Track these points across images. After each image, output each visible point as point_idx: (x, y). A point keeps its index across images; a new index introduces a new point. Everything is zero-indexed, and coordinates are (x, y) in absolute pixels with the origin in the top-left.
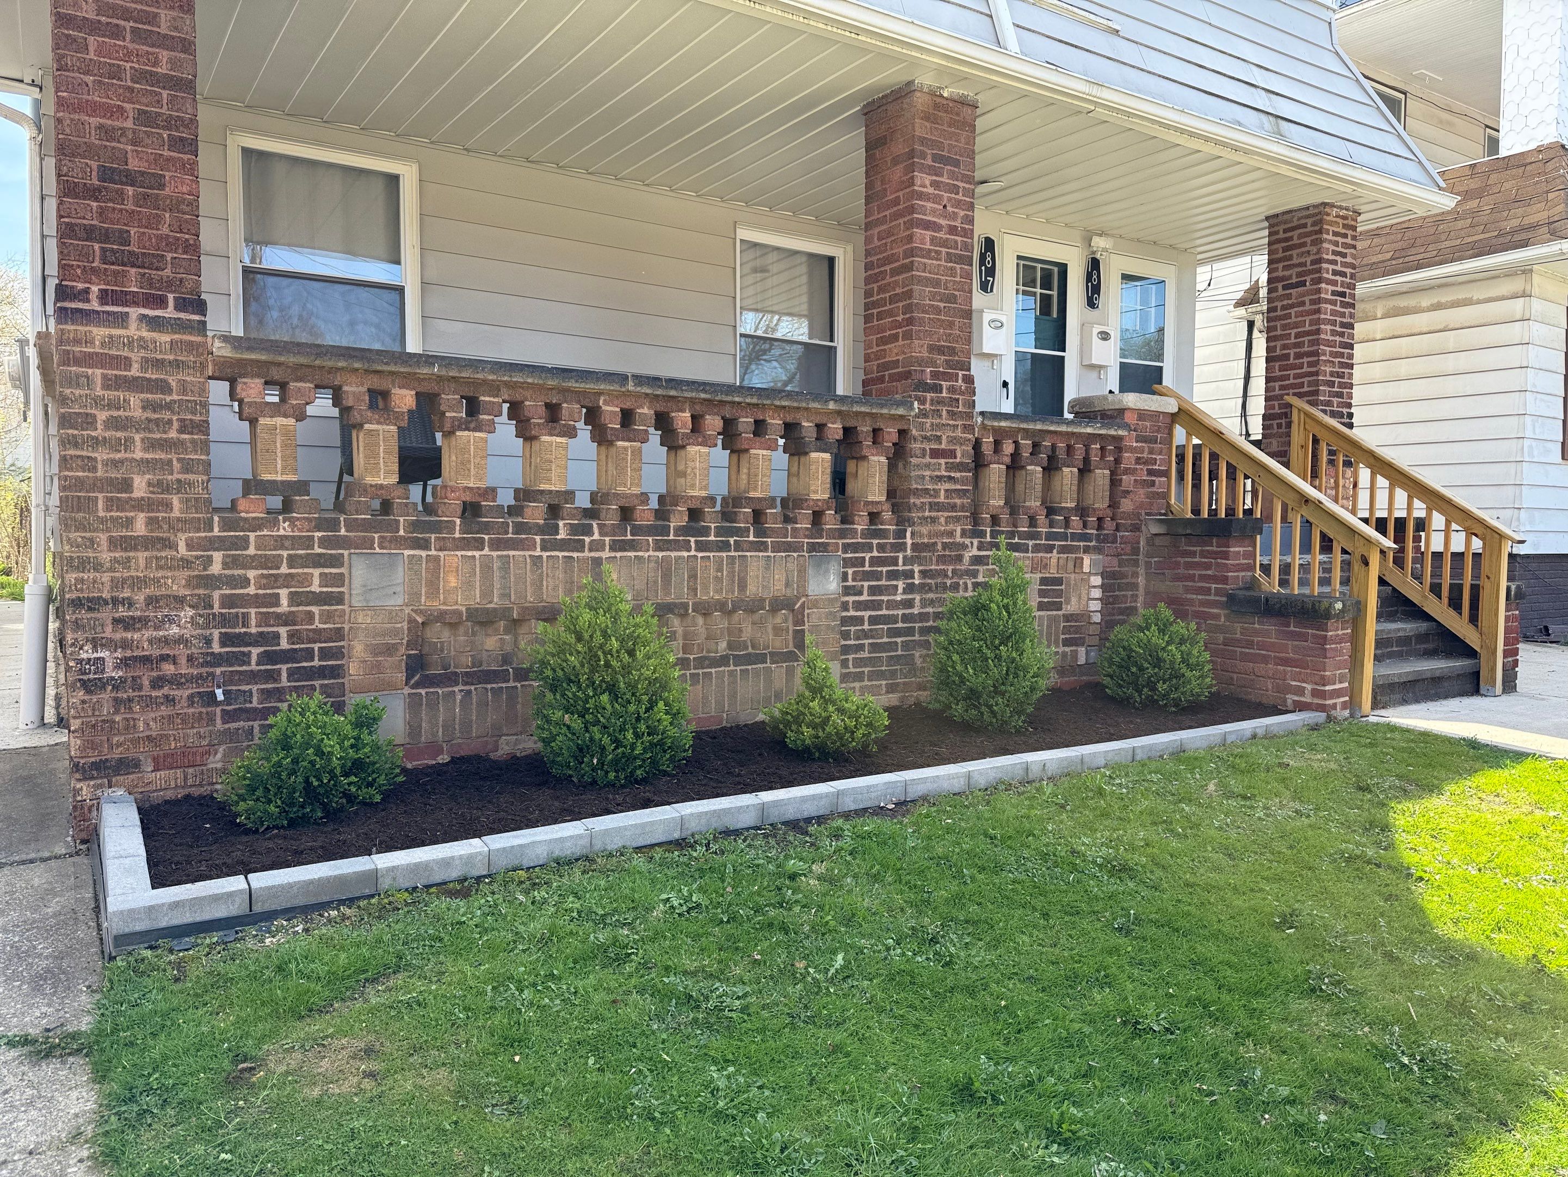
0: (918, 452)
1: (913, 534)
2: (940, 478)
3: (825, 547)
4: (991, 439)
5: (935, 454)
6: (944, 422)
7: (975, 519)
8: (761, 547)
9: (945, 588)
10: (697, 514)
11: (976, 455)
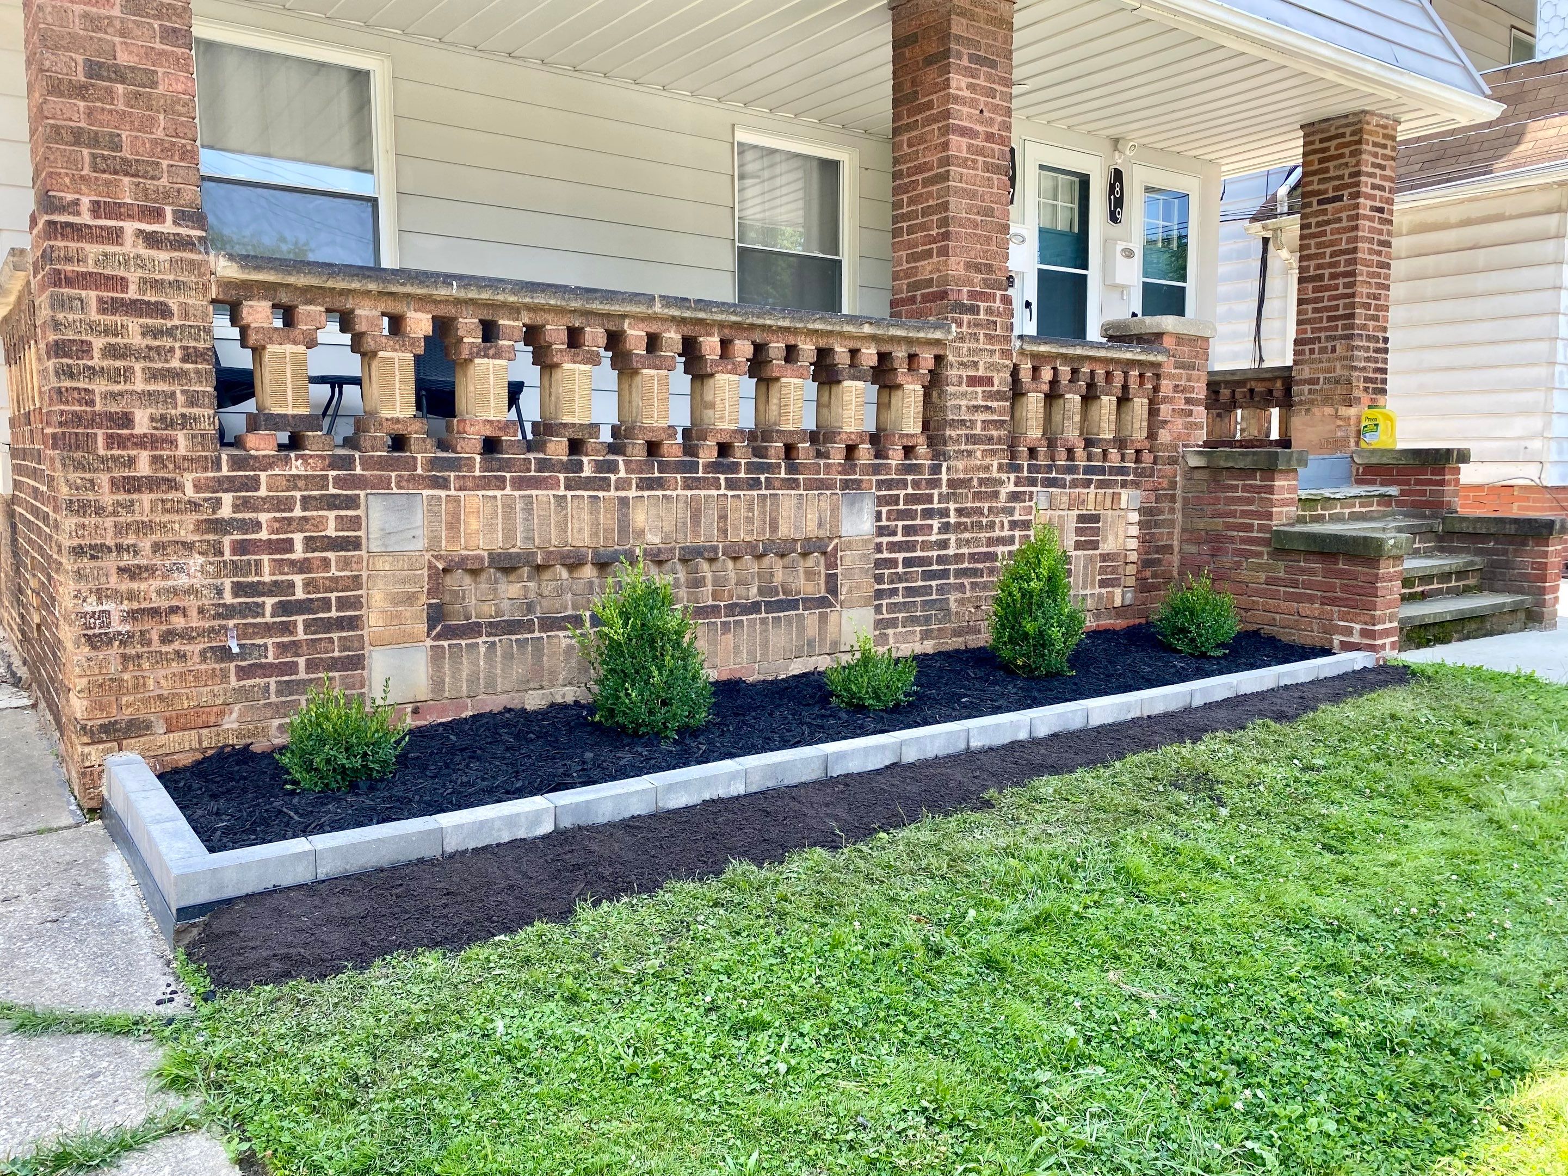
0: (954, 380)
1: (948, 469)
2: (976, 408)
3: (857, 484)
4: (1029, 366)
5: (973, 381)
6: (981, 346)
7: (1013, 453)
8: (791, 484)
9: (980, 526)
10: (726, 449)
11: (1013, 383)
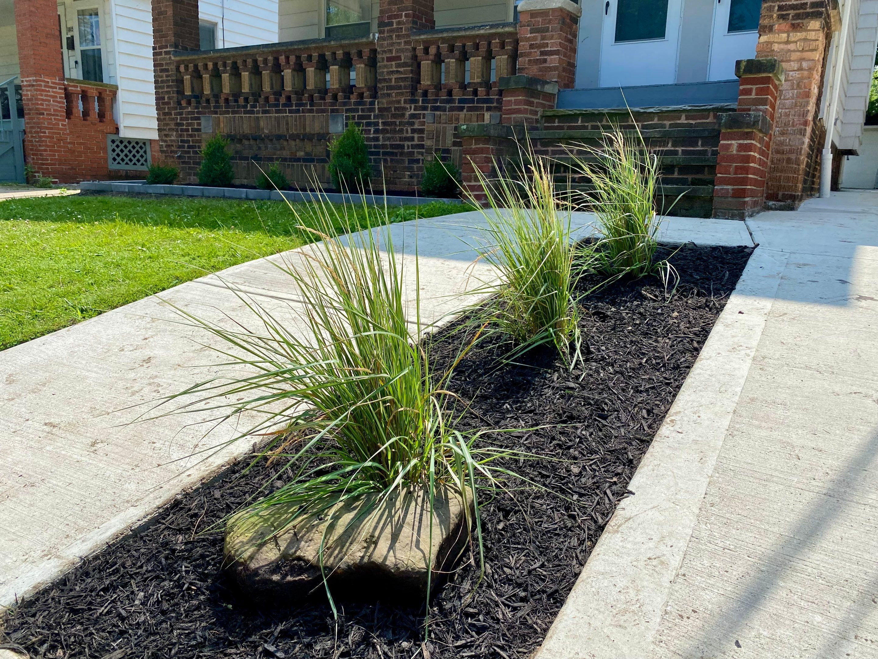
0: (380, 60)
1: (378, 102)
2: (392, 72)
3: (337, 111)
4: (422, 47)
5: (389, 59)
6: (394, 41)
7: (413, 94)
9: (395, 131)
10: (289, 98)
11: (415, 57)
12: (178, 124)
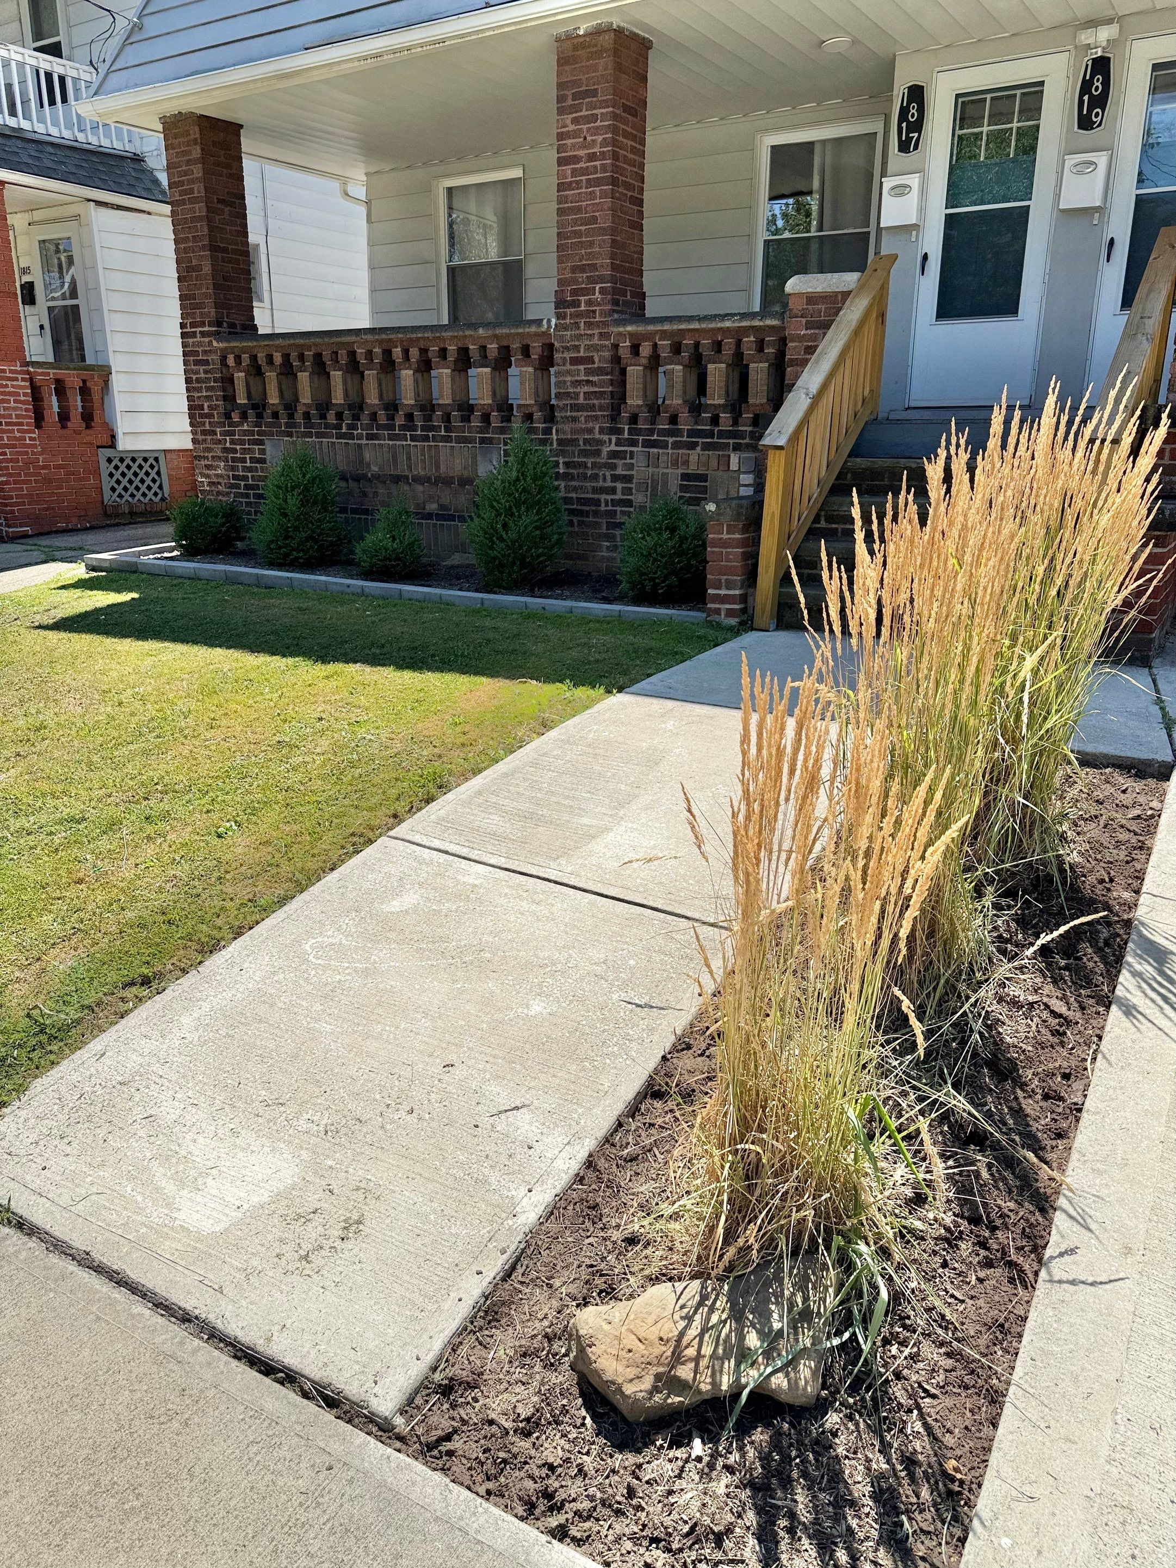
0: (559, 361)
1: (557, 431)
2: (579, 383)
3: (490, 441)
4: (628, 344)
5: (575, 361)
6: (582, 332)
10: (410, 417)
11: (616, 359)
12: (225, 450)
